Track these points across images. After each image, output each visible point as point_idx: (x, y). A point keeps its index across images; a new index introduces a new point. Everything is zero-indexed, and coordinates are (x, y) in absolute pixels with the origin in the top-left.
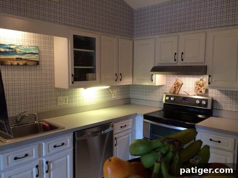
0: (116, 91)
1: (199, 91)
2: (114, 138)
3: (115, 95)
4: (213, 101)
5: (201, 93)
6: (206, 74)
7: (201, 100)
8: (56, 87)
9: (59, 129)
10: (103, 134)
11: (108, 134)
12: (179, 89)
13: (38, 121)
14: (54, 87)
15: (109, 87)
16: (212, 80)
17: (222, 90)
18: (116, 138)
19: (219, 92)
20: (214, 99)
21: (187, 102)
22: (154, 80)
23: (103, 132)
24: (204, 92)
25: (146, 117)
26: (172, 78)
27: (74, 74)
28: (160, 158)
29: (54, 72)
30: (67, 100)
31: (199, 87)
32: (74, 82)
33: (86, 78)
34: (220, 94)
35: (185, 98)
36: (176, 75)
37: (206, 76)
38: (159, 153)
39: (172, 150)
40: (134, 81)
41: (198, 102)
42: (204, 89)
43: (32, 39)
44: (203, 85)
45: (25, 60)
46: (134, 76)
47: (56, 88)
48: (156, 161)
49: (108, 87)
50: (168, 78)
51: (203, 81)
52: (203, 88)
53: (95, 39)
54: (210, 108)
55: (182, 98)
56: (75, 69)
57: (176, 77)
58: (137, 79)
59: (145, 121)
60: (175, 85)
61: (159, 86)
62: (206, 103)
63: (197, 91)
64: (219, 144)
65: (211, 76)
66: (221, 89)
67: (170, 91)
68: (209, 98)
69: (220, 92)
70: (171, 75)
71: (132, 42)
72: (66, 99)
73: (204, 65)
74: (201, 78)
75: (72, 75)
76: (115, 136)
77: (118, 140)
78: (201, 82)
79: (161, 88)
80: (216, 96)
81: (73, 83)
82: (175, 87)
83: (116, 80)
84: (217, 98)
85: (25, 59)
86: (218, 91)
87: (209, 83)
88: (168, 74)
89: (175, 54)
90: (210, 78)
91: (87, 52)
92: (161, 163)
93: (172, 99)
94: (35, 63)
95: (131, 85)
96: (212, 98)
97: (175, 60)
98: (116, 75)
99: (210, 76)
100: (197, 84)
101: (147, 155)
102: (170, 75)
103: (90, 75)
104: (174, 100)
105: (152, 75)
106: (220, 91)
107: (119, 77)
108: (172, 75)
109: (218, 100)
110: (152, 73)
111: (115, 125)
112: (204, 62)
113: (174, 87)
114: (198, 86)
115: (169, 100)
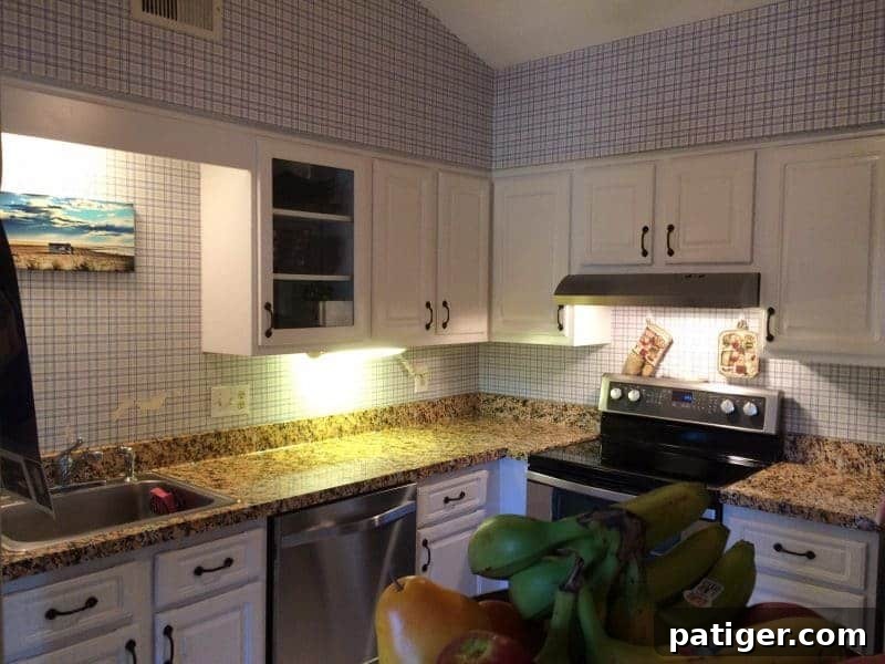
0: (426, 367)
1: (735, 368)
2: (419, 543)
3: (422, 383)
4: (785, 405)
5: (741, 375)
6: (758, 305)
7: (739, 400)
8: (205, 349)
9: (214, 504)
10: (377, 524)
11: (397, 525)
12: (656, 360)
13: (137, 477)
14: (200, 348)
15: (403, 350)
16: (779, 326)
17: (819, 365)
18: (425, 543)
19: (805, 370)
20: (788, 396)
21: (688, 406)
22: (566, 327)
23: (377, 517)
24: (752, 370)
25: (538, 462)
26: (633, 319)
27: (272, 303)
28: (573, 575)
29: (200, 296)
30: (248, 399)
31: (735, 354)
32: (273, 330)
33: (317, 318)
34: (809, 377)
35: (681, 395)
36: (648, 308)
37: (757, 309)
38: (571, 561)
39: (614, 547)
40: (494, 330)
41: (727, 406)
42: (753, 359)
43: (121, 174)
44: (749, 346)
45: (84, 251)
46: (496, 311)
47: (205, 353)
48: (562, 587)
49: (399, 351)
50: (620, 319)
51: (747, 328)
52: (748, 355)
53: (350, 173)
54: (772, 431)
55: (670, 392)
56: (276, 282)
57: (650, 316)
58: (505, 322)
59: (535, 479)
60: (644, 344)
61: (585, 347)
62: (758, 409)
63: (726, 368)
64: (810, 562)
65: (776, 310)
66: (816, 360)
67: (626, 365)
68: (770, 394)
69: (812, 370)
70: (631, 308)
71: (486, 185)
72: (242, 395)
73: (752, 269)
74: (741, 317)
75: (267, 306)
76: (423, 533)
77: (433, 547)
78: (742, 334)
79: (593, 356)
80: (797, 386)
81: (268, 334)
82: (643, 353)
83: (428, 327)
84: (800, 394)
85: (82, 249)
86: (802, 367)
87: (770, 338)
88: (620, 305)
89: (645, 229)
90: (773, 318)
91: (322, 223)
92: (575, 591)
93: (633, 395)
94: (120, 264)
95: (484, 344)
96: (781, 393)
97: (645, 253)
98: (428, 305)
99: (771, 312)
100: (726, 343)
101: (529, 571)
102: (626, 308)
103: (332, 308)
104: (639, 400)
105: (561, 307)
106: (811, 365)
107: (438, 313)
108: (635, 308)
109: (803, 401)
110: (561, 299)
111: (423, 490)
112: (749, 260)
113: (638, 350)
114: (730, 348)
115: (620, 398)
